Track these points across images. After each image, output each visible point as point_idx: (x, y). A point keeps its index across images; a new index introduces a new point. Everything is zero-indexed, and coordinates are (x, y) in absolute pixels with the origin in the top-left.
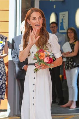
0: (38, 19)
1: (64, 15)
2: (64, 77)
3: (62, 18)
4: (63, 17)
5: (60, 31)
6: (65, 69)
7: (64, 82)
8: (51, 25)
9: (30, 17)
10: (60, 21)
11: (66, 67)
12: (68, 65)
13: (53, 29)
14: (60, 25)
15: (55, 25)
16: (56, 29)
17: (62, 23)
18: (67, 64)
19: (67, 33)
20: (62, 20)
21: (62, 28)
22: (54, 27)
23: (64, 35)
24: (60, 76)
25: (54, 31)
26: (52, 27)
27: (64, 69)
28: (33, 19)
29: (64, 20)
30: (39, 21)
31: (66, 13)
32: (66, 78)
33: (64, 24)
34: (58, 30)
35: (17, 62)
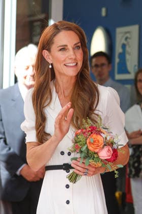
0: (74, 49)
1: (128, 35)
2: (128, 196)
3: (123, 41)
4: (126, 39)
5: (118, 77)
6: (129, 177)
7: (126, 209)
8: (94, 60)
9: (53, 43)
10: (118, 50)
11: (131, 171)
12: (136, 165)
13: (99, 69)
14: (117, 60)
15: (103, 60)
16: (106, 70)
17: (122, 56)
18: (134, 163)
19: (135, 82)
20: (124, 46)
21: (123, 69)
22: (103, 65)
23: (129, 86)
24: (117, 194)
25: (100, 75)
26: (96, 66)
27: (127, 177)
28: (60, 50)
29: (128, 49)
30: (76, 56)
31: (134, 29)
32: (131, 199)
33: (128, 57)
34: (112, 75)
35: (4, 155)
